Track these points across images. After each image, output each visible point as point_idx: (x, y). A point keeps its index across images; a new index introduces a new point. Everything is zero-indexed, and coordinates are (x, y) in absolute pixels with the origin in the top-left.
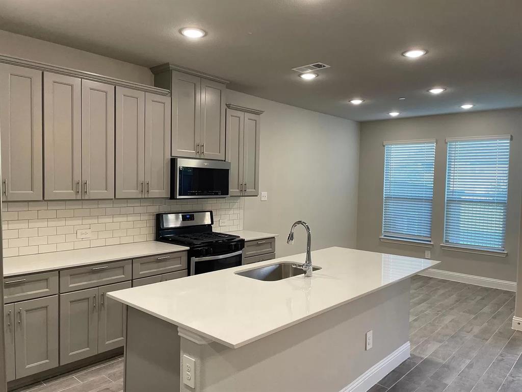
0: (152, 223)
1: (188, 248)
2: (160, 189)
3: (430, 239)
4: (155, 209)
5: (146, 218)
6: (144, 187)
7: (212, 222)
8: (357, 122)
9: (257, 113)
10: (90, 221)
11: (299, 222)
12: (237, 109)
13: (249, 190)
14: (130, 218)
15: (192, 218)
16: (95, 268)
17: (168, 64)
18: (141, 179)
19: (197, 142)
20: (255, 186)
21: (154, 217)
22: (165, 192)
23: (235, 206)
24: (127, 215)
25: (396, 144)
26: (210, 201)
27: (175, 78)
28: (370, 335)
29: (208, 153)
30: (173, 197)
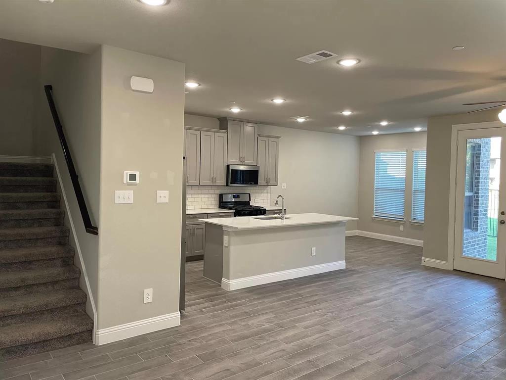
0: (218, 199)
1: (234, 211)
2: (221, 181)
3: (403, 217)
4: (219, 192)
5: (214, 196)
6: (213, 180)
7: (250, 200)
8: (357, 136)
9: (278, 137)
10: (194, 196)
11: (280, 196)
12: (263, 137)
13: (272, 182)
14: (206, 196)
15: (238, 197)
16: (191, 216)
17: (226, 117)
18: (212, 176)
19: (241, 156)
20: (276, 179)
21: (219, 196)
22: (224, 183)
23: (265, 192)
24: (205, 194)
25: (383, 152)
26: (249, 188)
27: (230, 123)
28: (314, 249)
29: (247, 162)
30: (227, 185)
